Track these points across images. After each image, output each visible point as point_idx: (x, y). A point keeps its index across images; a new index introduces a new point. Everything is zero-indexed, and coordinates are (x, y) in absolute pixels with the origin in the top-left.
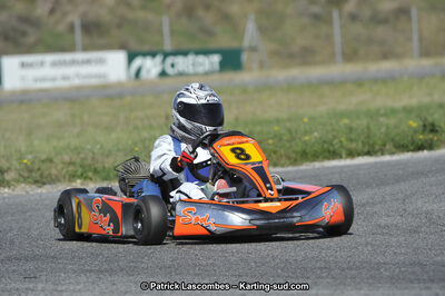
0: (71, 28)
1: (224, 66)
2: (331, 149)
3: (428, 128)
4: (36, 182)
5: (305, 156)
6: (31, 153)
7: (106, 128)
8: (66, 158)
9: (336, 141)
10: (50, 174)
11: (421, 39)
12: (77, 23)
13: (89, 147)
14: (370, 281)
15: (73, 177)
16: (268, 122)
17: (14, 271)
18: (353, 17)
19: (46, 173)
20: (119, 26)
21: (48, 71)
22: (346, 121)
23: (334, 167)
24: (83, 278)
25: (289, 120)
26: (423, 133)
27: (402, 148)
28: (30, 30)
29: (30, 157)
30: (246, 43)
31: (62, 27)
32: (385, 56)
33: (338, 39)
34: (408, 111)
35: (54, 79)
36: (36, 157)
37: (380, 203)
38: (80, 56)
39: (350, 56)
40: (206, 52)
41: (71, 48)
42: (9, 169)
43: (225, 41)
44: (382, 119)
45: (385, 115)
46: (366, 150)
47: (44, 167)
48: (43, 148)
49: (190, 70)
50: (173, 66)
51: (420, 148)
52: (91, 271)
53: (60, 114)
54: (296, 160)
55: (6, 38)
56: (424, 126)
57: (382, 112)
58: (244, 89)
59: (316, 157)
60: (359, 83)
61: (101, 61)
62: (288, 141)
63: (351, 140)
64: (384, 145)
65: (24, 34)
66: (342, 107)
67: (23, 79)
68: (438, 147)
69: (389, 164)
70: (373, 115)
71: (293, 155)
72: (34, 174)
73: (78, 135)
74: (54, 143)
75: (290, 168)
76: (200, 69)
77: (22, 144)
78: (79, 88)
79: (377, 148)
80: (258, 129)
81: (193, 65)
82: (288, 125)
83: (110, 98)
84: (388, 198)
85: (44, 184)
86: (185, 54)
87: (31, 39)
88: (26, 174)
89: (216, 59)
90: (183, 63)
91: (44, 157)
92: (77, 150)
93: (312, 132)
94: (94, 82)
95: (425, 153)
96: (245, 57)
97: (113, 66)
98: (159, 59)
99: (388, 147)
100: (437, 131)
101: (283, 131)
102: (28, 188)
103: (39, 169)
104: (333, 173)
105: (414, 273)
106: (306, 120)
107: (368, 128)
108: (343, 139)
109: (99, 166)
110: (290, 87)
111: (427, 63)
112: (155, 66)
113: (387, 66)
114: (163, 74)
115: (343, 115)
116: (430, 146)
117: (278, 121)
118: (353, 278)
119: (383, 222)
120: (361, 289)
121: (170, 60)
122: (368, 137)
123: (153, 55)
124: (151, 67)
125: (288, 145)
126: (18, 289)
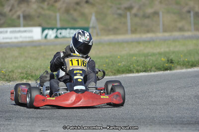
0: (19, 17)
2: (130, 69)
3: (170, 61)
4: (7, 80)
5: (119, 72)
6: (5, 68)
7: (35, 59)
8: (20, 71)
9: (132, 66)
10: (13, 77)
11: (163, 25)
12: (21, 15)
13: (28, 66)
15: (22, 78)
17: (1, 117)
18: (136, 15)
19: (11, 77)
20: (38, 17)
21: (8, 35)
22: (135, 58)
23: (131, 77)
24: (30, 120)
25: (111, 57)
26: (167, 63)
27: (159, 69)
28: (1, 18)
30: (91, 25)
31: (15, 17)
32: (148, 32)
33: (129, 24)
34: (160, 54)
35: (11, 38)
36: (7, 70)
37: (151, 92)
38: (22, 29)
39: (134, 31)
40: (74, 28)
41: (18, 26)
43: (82, 23)
44: (149, 57)
46: (144, 70)
49: (68, 36)
50: (60, 34)
51: (166, 70)
52: (33, 117)
54: (115, 74)
56: (168, 60)
57: (150, 54)
59: (123, 72)
60: (138, 42)
61: (31, 31)
62: (112, 65)
63: (138, 66)
64: (152, 68)
66: (132, 52)
68: (174, 69)
69: (154, 76)
70: (147, 55)
71: (114, 71)
72: (6, 77)
73: (24, 61)
74: (14, 64)
75: (113, 77)
78: (22, 42)
79: (148, 69)
81: (69, 33)
82: (111, 59)
83: (35, 46)
84: (155, 90)
85: (11, 81)
86: (66, 29)
87: (2, 21)
88: (3, 77)
90: (65, 33)
91: (10, 70)
92: (24, 68)
93: (121, 62)
94: (28, 40)
95: (168, 72)
96: (90, 31)
97: (36, 33)
98: (55, 30)
100: (173, 63)
101: (110, 62)
102: (4, 83)
103: (8, 75)
104: (131, 79)
105: (168, 121)
106: (119, 57)
107: (145, 61)
108: (135, 65)
109: (33, 74)
110: (110, 43)
111: (167, 35)
112: (53, 33)
113: (150, 35)
114: (56, 37)
115: (133, 55)
116: (170, 69)
117: (107, 57)
118: (143, 122)
119: (153, 100)
121: (59, 31)
122: (145, 64)
123: (53, 29)
124: (51, 34)
125: (111, 67)
126: (4, 124)
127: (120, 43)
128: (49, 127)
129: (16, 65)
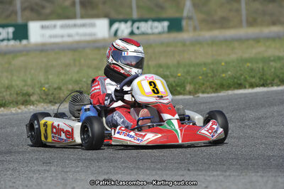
0: (74, 4)
1: (170, 29)
2: (239, 82)
4: (51, 102)
5: (222, 87)
6: (48, 83)
7: (96, 68)
8: (70, 87)
9: (243, 77)
10: (60, 97)
12: (78, 1)
13: (84, 80)
14: (264, 167)
16: (199, 65)
17: (37, 159)
19: (57, 96)
20: (104, 3)
21: (58, 31)
22: (249, 64)
23: (242, 94)
24: (80, 164)
25: (212, 63)
28: (47, 5)
29: (47, 86)
30: (185, 14)
31: (67, 3)
32: (274, 23)
33: (244, 12)
35: (62, 36)
36: (50, 86)
37: (270, 117)
38: (79, 22)
39: (252, 23)
40: (159, 20)
41: (73, 17)
42: (33, 93)
43: (171, 13)
44: (272, 63)
45: (274, 61)
46: (261, 83)
47: (56, 92)
48: (55, 80)
49: (149, 31)
50: (138, 28)
52: (85, 159)
53: (66, 59)
54: (216, 90)
55: (32, 10)
57: (272, 59)
58: (184, 44)
59: (229, 87)
60: (257, 40)
61: (93, 25)
62: (212, 77)
63: (252, 77)
64: (273, 80)
65: (43, 7)
66: (246, 56)
67: (43, 36)
69: (276, 93)
70: (266, 61)
71: (215, 86)
72: (49, 97)
73: (78, 72)
74: (62, 77)
75: (213, 95)
76: (156, 31)
77: (42, 78)
78: (78, 42)
79: (269, 82)
80: (192, 69)
81: (151, 28)
82: (212, 66)
83: (98, 48)
84: (275, 114)
85: (56, 103)
86: (146, 21)
87: (47, 11)
88: (44, 97)
89: (166, 24)
90: (145, 27)
91: (56, 86)
92: (77, 82)
93: (227, 71)
94: (88, 38)
96: (184, 23)
97: (100, 28)
98: (129, 24)
99: (275, 81)
101: (209, 71)
102: (45, 106)
103: (53, 94)
104: (240, 98)
106: (223, 64)
107: (263, 69)
108: (247, 76)
110: (213, 42)
112: (127, 28)
113: (275, 29)
115: (246, 61)
117: (205, 64)
118: (253, 165)
119: (272, 129)
120: (258, 172)
121: (136, 25)
123: (126, 21)
125: (211, 80)
126: (39, 170)
127: (228, 42)
128: (108, 173)
129: (67, 77)
